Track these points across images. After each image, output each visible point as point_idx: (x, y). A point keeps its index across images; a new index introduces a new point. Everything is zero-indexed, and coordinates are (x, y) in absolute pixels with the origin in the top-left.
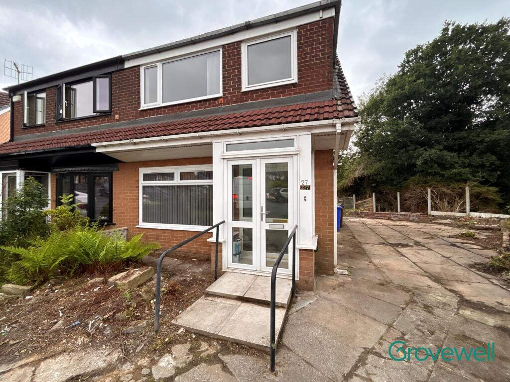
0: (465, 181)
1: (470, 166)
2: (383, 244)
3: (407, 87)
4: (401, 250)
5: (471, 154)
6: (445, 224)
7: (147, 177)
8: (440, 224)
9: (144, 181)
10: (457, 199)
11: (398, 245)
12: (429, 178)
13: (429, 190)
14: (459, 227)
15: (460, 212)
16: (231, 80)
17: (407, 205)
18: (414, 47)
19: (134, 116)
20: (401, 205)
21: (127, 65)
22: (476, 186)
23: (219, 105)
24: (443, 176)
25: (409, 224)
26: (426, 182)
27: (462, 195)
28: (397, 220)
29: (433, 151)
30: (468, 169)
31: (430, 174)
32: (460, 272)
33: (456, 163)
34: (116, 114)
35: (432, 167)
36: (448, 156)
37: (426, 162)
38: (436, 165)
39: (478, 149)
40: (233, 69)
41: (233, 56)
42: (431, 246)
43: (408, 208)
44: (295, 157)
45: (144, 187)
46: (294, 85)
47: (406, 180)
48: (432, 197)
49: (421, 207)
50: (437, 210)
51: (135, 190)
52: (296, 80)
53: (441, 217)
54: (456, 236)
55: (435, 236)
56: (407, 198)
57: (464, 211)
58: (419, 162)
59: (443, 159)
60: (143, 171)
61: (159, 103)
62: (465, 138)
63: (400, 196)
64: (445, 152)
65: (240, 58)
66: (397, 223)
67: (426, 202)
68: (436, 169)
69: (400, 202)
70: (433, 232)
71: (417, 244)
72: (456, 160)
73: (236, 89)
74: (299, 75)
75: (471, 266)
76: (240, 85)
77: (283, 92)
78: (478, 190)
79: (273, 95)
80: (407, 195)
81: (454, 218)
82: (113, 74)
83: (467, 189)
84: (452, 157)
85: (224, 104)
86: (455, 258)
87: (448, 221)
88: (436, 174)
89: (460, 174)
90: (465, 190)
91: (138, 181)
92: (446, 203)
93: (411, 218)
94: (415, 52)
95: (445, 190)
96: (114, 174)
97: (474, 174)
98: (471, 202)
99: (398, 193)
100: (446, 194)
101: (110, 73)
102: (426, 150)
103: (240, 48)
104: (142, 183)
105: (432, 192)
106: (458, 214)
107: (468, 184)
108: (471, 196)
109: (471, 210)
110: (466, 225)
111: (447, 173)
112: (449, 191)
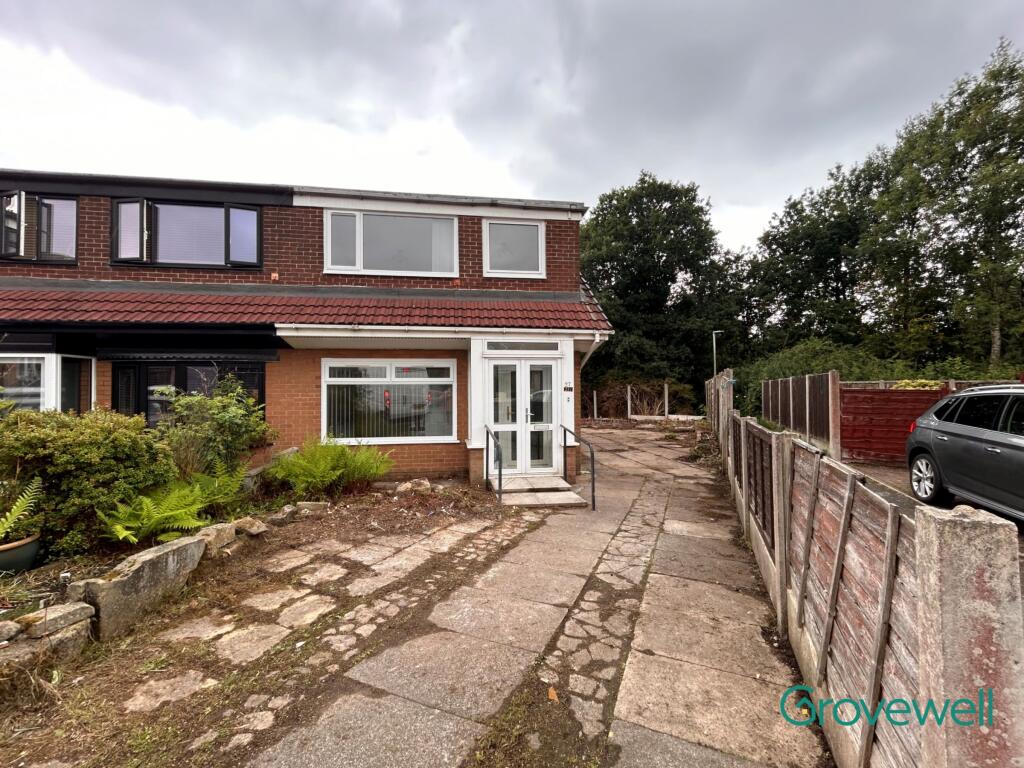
0: (664, 377)
1: (668, 358)
2: (601, 451)
3: (604, 248)
4: (621, 454)
5: (669, 344)
6: (648, 429)
7: (334, 372)
8: (643, 429)
9: (330, 377)
10: (656, 399)
11: (616, 450)
12: (629, 372)
13: (629, 388)
14: (660, 431)
15: (659, 415)
16: (470, 260)
17: (604, 408)
18: (609, 192)
19: (311, 279)
20: (598, 409)
21: (298, 202)
22: (673, 383)
23: (454, 287)
24: (642, 369)
25: (614, 431)
26: (625, 378)
27: (660, 394)
28: (598, 428)
29: (633, 337)
30: (665, 362)
31: (629, 367)
32: (670, 463)
33: (655, 354)
34: (274, 271)
35: (631, 358)
36: (649, 345)
37: (625, 352)
38: (635, 357)
39: (674, 338)
40: (473, 248)
41: (472, 231)
42: (645, 449)
43: (606, 411)
44: (559, 361)
45: (329, 387)
46: (543, 280)
47: (603, 373)
48: (632, 396)
49: (621, 412)
50: (636, 413)
51: (314, 391)
52: (543, 276)
53: (642, 422)
54: (661, 439)
55: (642, 441)
56: (605, 399)
57: (662, 414)
58: (618, 352)
59: (642, 349)
60: (327, 363)
61: (358, 269)
62: (663, 323)
63: (597, 396)
64: (645, 341)
65: (481, 236)
66: (601, 431)
67: (625, 403)
68: (636, 361)
69: (598, 404)
70: (641, 437)
71: (632, 448)
72: (655, 350)
73: (477, 272)
74: (547, 270)
75: (676, 459)
76: (481, 267)
77: (531, 286)
78: (675, 387)
79: (520, 287)
80: (605, 394)
81: (655, 422)
82: (265, 208)
83: (666, 386)
84: (651, 347)
85: (461, 287)
86: (664, 455)
87: (650, 426)
88: (636, 367)
89: (658, 368)
90: (663, 388)
91: (319, 378)
92: (645, 403)
93: (614, 425)
94: (610, 198)
95: (644, 387)
96: (267, 365)
97: (672, 367)
98: (669, 402)
99: (595, 392)
100: (646, 393)
101: (261, 206)
102: (624, 335)
103: (481, 224)
104: (326, 380)
105: (632, 390)
106: (658, 418)
107: (667, 380)
108: (669, 394)
109: (671, 412)
110: (667, 428)
111: (646, 366)
112: (648, 389)
